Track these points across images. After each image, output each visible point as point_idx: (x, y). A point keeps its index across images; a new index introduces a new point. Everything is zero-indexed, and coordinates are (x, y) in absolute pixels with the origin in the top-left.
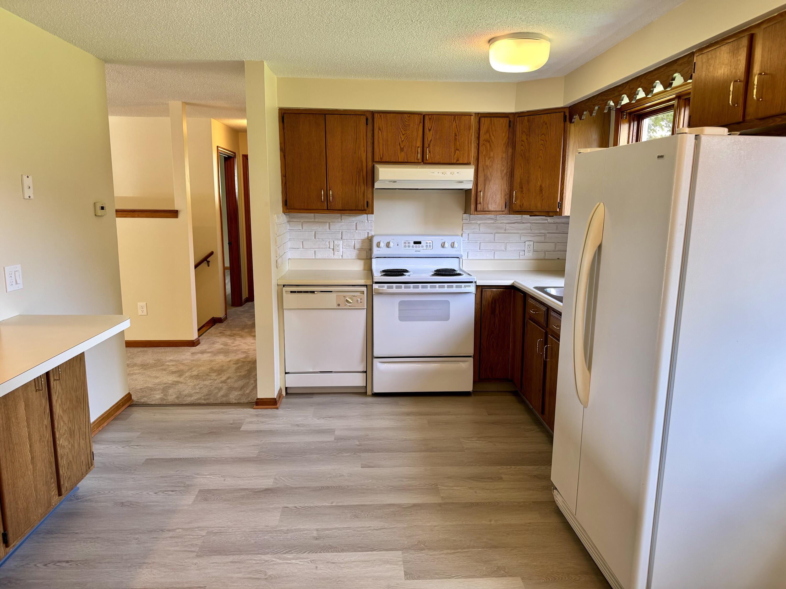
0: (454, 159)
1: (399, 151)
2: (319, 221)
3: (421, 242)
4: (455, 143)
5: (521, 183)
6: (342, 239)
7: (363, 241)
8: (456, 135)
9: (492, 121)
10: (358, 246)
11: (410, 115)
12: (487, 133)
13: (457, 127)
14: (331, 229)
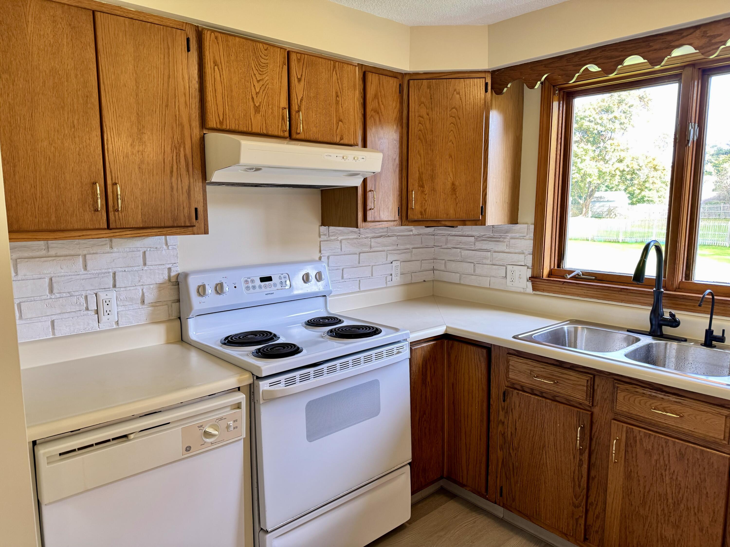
0: (337, 135)
1: (252, 111)
2: (58, 254)
3: (271, 277)
4: (336, 108)
5: (420, 179)
6: (114, 286)
7: (160, 287)
8: (337, 96)
9: (381, 80)
10: (150, 297)
11: (268, 46)
12: (375, 98)
13: (338, 82)
14: (88, 268)
